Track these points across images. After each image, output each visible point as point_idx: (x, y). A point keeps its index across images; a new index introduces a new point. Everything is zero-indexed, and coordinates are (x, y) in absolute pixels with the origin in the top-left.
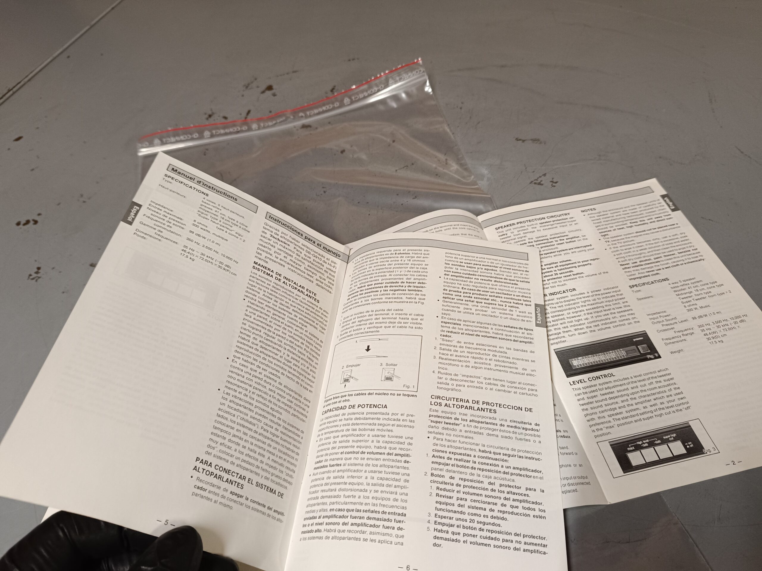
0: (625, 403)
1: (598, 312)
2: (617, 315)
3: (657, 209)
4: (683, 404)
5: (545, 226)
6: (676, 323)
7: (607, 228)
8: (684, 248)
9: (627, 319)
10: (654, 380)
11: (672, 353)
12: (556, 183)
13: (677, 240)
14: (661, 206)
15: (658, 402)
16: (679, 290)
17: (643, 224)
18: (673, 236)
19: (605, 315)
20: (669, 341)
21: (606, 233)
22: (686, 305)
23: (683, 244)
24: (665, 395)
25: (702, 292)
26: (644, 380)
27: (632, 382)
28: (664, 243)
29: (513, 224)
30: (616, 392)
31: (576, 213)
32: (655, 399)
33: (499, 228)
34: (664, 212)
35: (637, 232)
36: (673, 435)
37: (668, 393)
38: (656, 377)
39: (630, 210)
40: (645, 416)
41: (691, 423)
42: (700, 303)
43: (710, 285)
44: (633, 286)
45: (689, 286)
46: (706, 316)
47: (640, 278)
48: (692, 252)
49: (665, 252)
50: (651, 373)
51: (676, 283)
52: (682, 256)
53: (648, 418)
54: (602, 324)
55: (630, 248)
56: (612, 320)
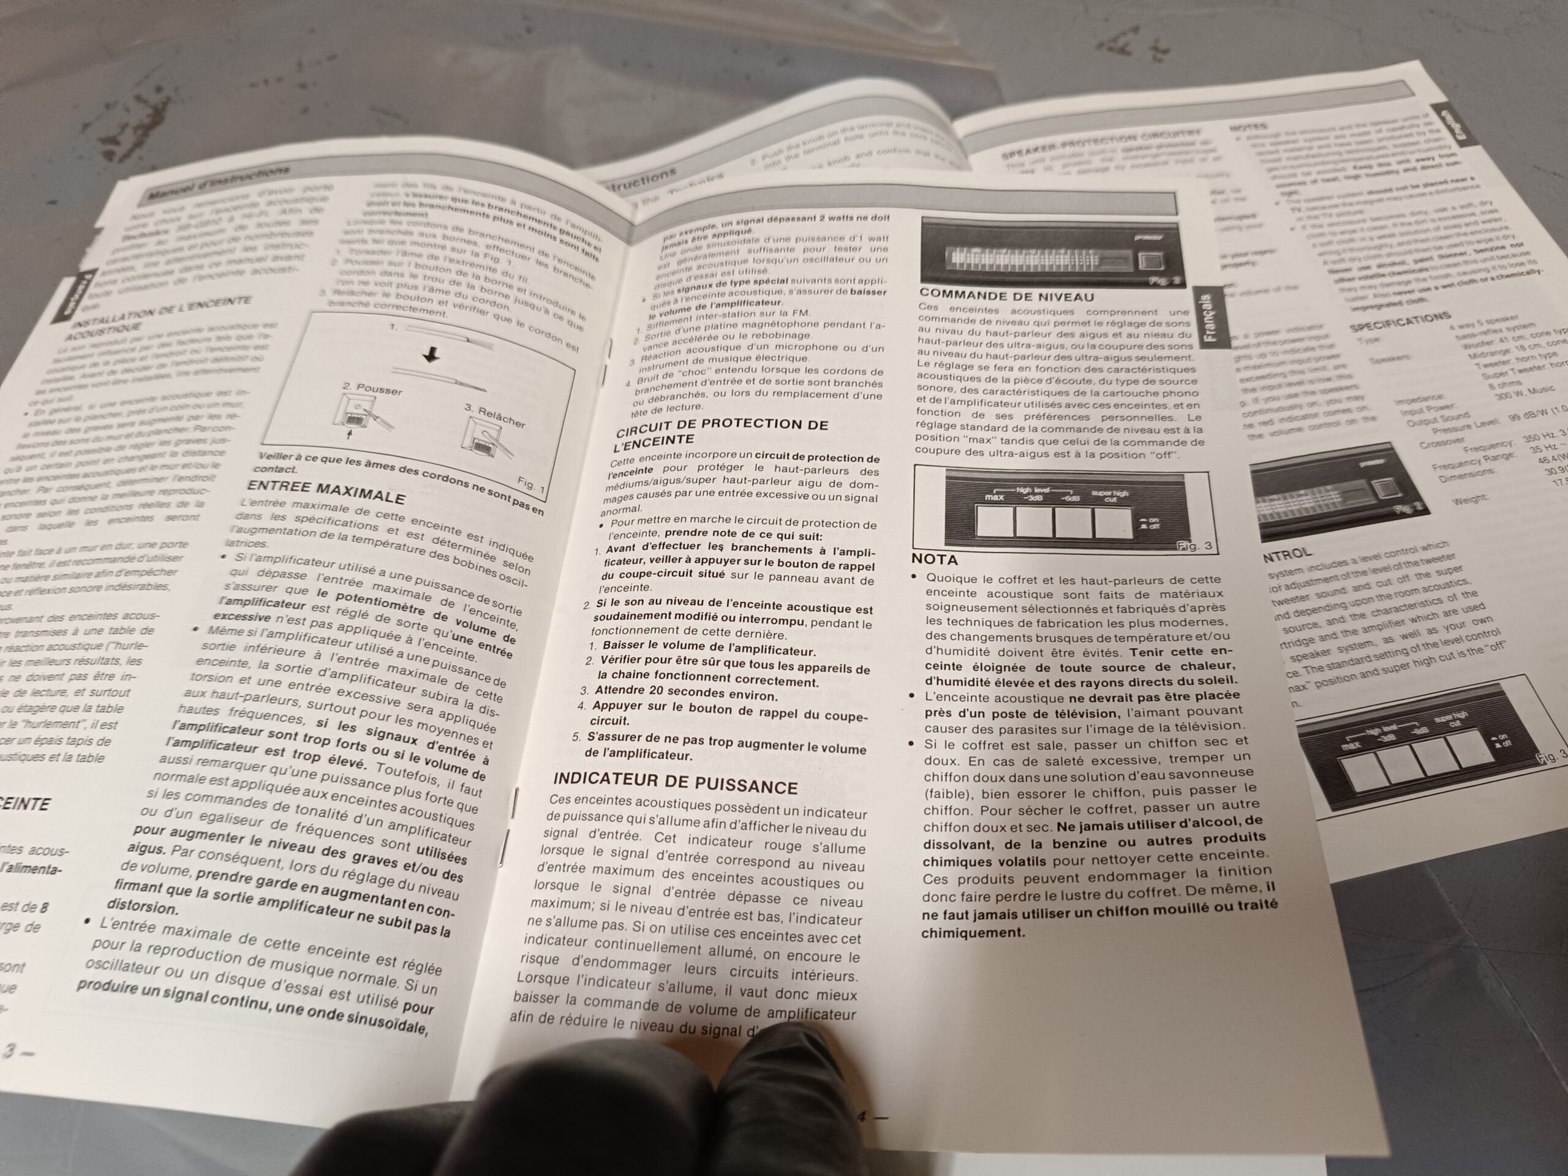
0: (1338, 628)
1: (1271, 388)
2: (1321, 398)
3: (1422, 139)
4: (1485, 634)
5: (1135, 157)
6: (1469, 427)
7: (1295, 175)
8: (1491, 240)
9: (1344, 411)
10: (1412, 571)
11: (1457, 502)
12: (1165, 52)
13: (1472, 219)
14: (1431, 131)
15: (1422, 626)
16: (1477, 345)
17: (1388, 173)
18: (1462, 207)
19: (1290, 396)
20: (1449, 473)
21: (1292, 188)
22: (1496, 382)
23: (1486, 231)
24: (1438, 609)
25: (1536, 352)
26: (1385, 569)
27: (1357, 573)
28: (1439, 223)
29: (1052, 147)
30: (1313, 596)
31: (1216, 130)
32: (1413, 620)
33: (1012, 154)
34: (1440, 148)
35: (1371, 193)
36: (1458, 715)
37: (1448, 606)
38: (1416, 563)
39: (1352, 135)
40: (1388, 663)
41: (1505, 686)
42: (1530, 380)
43: (1555, 337)
44: (1361, 327)
45: (1502, 335)
46: (1544, 412)
47: (1380, 307)
48: (1510, 251)
49: (1440, 248)
50: (1405, 551)
51: (1468, 326)
52: (1485, 260)
53: (1396, 669)
54: (1282, 420)
55: (1354, 231)
56: (1307, 410)
